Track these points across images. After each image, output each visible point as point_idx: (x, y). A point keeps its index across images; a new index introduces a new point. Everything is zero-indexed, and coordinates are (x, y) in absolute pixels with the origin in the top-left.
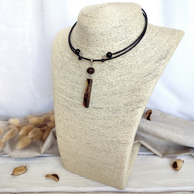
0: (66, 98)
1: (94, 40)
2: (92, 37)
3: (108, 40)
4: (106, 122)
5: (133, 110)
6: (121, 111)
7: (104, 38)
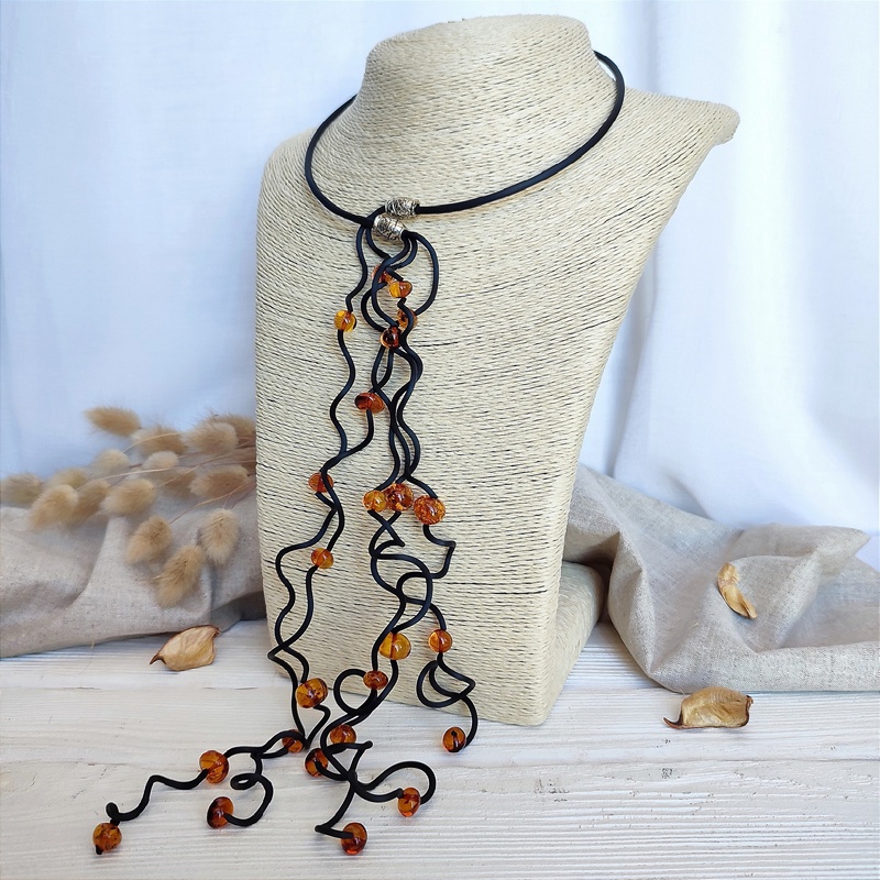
0: (310, 328)
1: (425, 106)
2: (420, 98)
3: (475, 103)
4: (465, 395)
5: (570, 337)
6: (527, 345)
7: (462, 98)
